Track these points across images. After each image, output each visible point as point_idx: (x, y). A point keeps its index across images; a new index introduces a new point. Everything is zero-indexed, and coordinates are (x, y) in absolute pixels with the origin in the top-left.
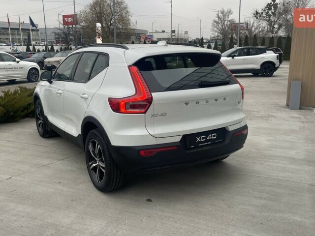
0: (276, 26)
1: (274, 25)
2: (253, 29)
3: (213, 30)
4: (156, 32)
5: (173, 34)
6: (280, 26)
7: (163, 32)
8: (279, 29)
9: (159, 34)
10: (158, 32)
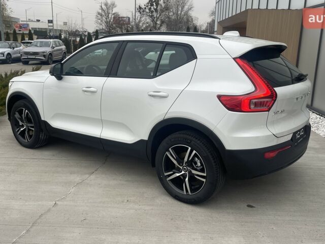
0: (158, 22)
1: (157, 20)
2: (141, 24)
3: (97, 22)
4: (30, 21)
5: (51, 24)
6: (162, 22)
7: (38, 21)
8: (161, 26)
9: (32, 23)
10: (32, 21)
